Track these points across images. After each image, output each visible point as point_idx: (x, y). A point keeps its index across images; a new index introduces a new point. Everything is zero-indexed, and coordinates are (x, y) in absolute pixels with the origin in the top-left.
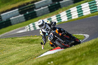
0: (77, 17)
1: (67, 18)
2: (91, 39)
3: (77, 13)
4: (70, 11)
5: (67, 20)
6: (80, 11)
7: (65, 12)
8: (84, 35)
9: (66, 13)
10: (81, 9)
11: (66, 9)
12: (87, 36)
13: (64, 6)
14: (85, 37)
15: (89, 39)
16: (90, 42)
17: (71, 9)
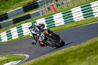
0: (17, 37)
1: (7, 38)
2: (31, 59)
3: (18, 34)
4: (10, 31)
5: (7, 40)
6: (20, 31)
7: (5, 32)
8: (25, 55)
9: (6, 34)
10: (21, 29)
11: (7, 29)
12: (27, 56)
13: (5, 27)
14: (25, 57)
15: (29, 59)
16: (31, 62)
17: (11, 29)
